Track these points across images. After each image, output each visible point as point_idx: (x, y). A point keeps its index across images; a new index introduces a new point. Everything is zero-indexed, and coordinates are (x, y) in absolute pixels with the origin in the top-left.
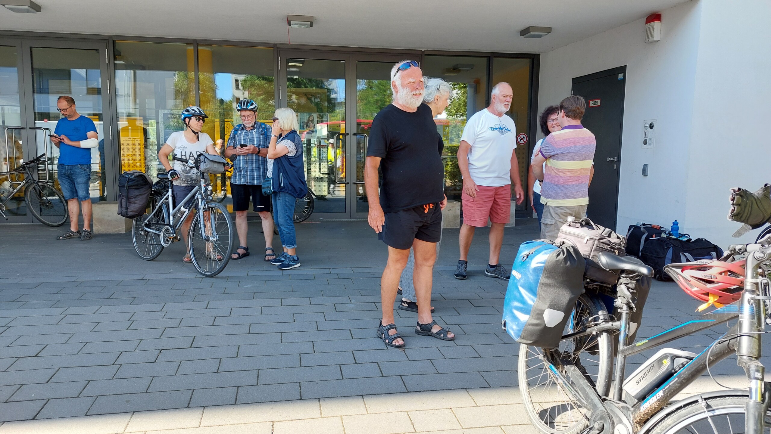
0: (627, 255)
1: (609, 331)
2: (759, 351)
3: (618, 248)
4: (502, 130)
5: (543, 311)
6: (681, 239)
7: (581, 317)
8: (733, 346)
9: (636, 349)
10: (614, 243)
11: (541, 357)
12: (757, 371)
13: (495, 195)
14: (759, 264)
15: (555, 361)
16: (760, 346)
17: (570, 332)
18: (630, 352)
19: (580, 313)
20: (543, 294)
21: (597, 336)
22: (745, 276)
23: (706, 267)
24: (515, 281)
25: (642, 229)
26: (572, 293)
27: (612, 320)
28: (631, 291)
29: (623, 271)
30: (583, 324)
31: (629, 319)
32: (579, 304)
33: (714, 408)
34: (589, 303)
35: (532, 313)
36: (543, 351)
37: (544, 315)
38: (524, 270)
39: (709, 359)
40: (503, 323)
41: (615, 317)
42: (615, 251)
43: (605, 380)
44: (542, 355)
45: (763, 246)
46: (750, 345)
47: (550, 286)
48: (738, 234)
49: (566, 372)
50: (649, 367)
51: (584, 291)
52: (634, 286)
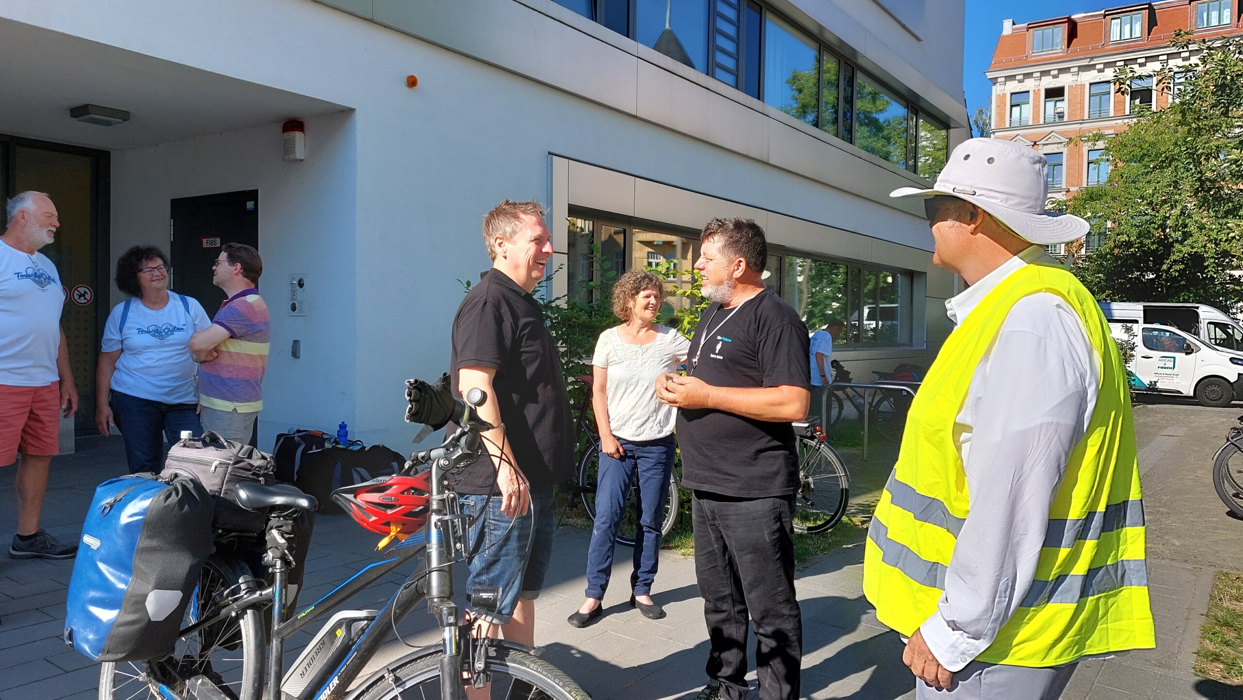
0: (277, 483)
1: (255, 606)
2: (451, 587)
3: (264, 474)
4: (40, 279)
5: (146, 596)
6: (351, 448)
7: (210, 593)
8: (422, 588)
9: (298, 624)
10: (257, 467)
11: (142, 677)
12: (450, 614)
13: (33, 402)
14: (443, 475)
15: (168, 678)
16: (451, 581)
17: (193, 621)
18: (289, 630)
19: (209, 586)
20: (142, 567)
21: (240, 616)
22: (431, 493)
23: (385, 487)
24: (90, 553)
25: (297, 439)
26: (194, 555)
27: (261, 587)
28: (287, 536)
29: (274, 508)
30: (215, 604)
31: (285, 580)
32: (206, 572)
33: (404, 680)
34: (223, 568)
35: (124, 604)
36: (145, 665)
37: (146, 604)
38: (106, 532)
39: (395, 612)
40: (66, 633)
41: (264, 581)
42: (260, 479)
43: (254, 684)
44: (144, 674)
45: (448, 450)
46: (440, 582)
47: (156, 550)
48: (419, 439)
49: (189, 690)
50: (318, 647)
51: (214, 549)
52: (290, 528)
